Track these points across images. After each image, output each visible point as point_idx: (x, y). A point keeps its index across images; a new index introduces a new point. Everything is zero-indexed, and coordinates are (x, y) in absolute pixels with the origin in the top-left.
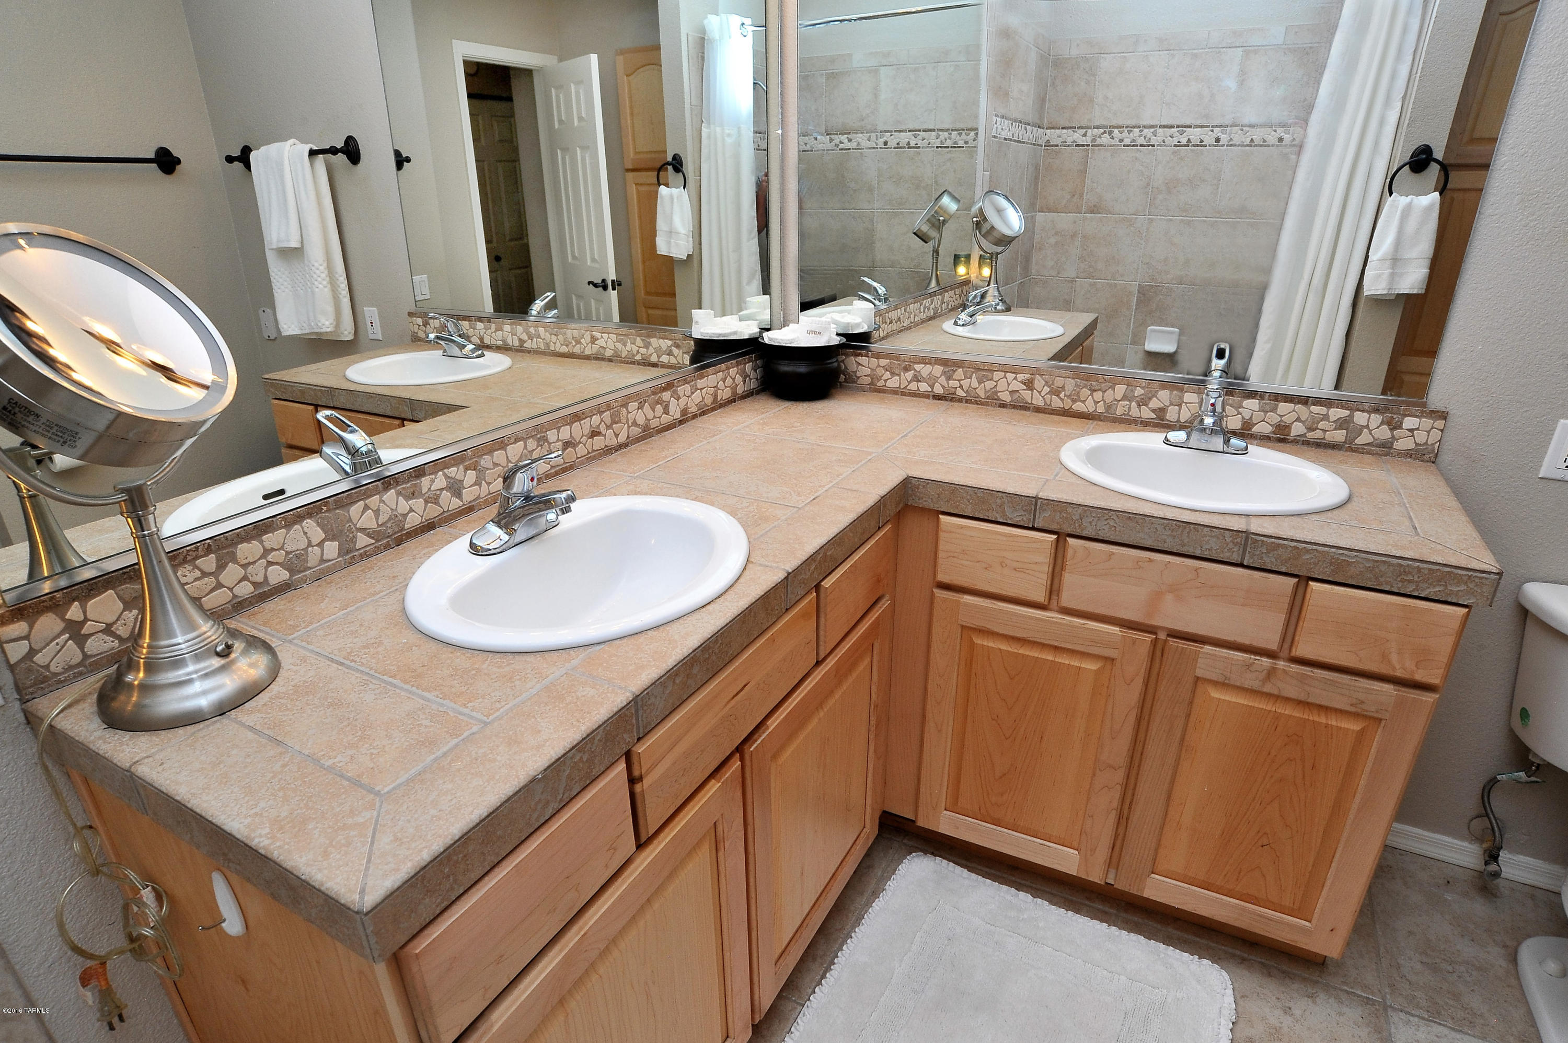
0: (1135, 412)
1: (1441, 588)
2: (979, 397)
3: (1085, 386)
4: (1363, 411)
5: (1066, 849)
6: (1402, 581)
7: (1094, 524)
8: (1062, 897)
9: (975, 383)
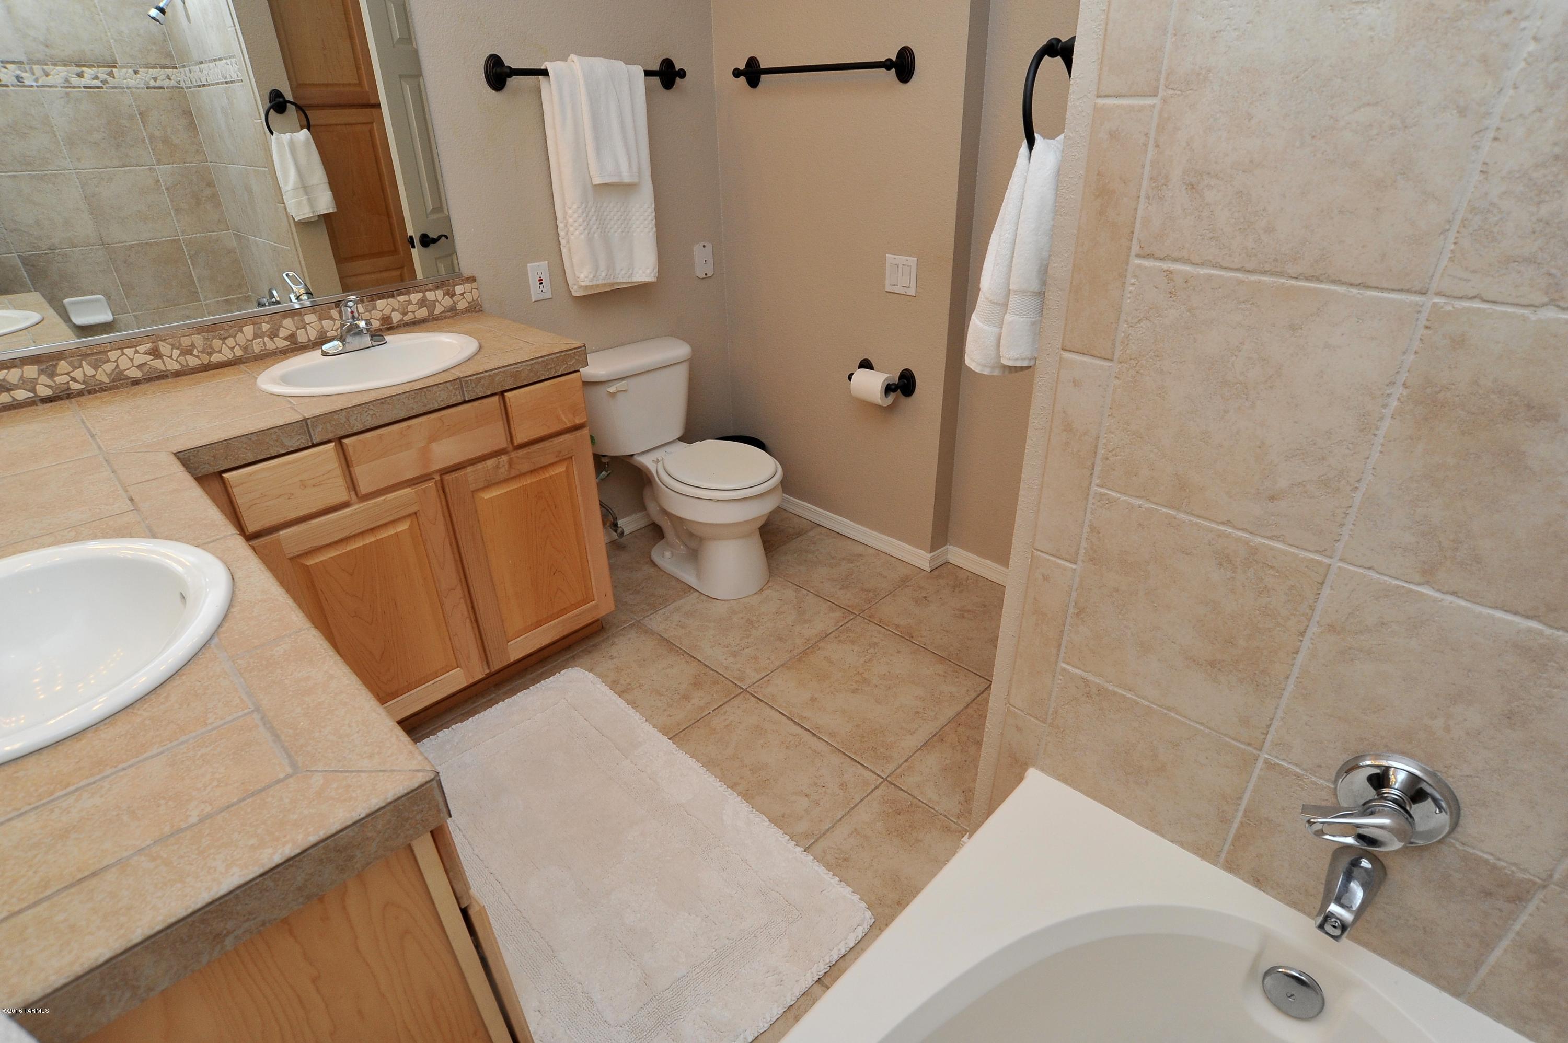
0: (270, 345)
1: (566, 365)
2: (102, 383)
3: (215, 337)
4: (430, 290)
5: (451, 673)
6: (548, 370)
7: (359, 419)
8: (460, 716)
9: (90, 371)
